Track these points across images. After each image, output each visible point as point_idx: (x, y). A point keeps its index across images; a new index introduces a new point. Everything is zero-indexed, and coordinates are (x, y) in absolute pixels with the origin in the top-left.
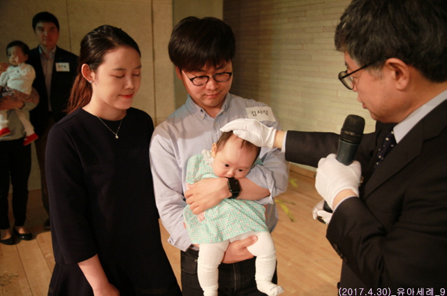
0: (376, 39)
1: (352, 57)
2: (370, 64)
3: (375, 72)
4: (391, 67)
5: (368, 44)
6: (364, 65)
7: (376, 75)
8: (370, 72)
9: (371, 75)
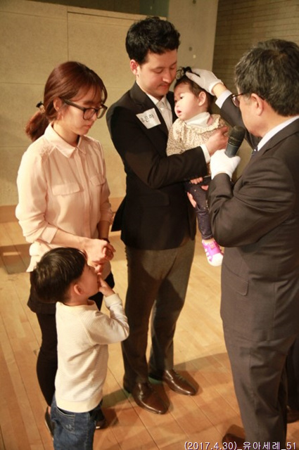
0: (248, 79)
4: (254, 100)
5: (244, 80)
8: (244, 99)
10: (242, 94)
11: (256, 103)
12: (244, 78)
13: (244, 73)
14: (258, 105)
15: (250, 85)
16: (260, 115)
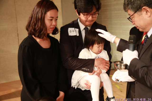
1: (131, 10)
2: (137, 11)
6: (135, 12)
7: (140, 14)
9: (138, 14)
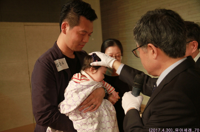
0: (144, 34)
2: (142, 46)
3: (144, 49)
4: (150, 48)
5: (141, 36)
8: (142, 49)
9: (143, 51)
10: (140, 47)
11: (152, 51)
12: (140, 34)
13: (140, 31)
14: (153, 51)
15: (146, 38)
16: (156, 59)
